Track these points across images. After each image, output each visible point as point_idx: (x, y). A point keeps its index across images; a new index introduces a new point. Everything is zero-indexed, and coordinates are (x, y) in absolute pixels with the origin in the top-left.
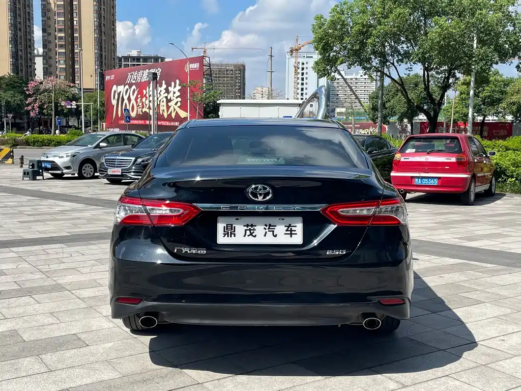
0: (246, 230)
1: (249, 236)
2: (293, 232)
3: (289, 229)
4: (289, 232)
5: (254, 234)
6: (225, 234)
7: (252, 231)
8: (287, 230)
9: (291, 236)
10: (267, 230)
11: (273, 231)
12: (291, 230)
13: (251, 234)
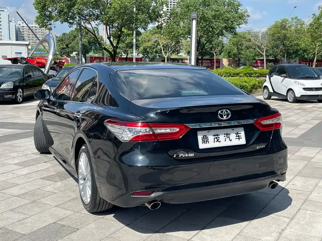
0: (214, 138)
1: (216, 142)
2: (240, 137)
3: (238, 135)
4: (238, 137)
5: (219, 141)
6: (203, 142)
7: (218, 139)
8: (236, 136)
9: (239, 140)
10: (226, 137)
11: (229, 138)
12: (239, 136)
13: (218, 141)
